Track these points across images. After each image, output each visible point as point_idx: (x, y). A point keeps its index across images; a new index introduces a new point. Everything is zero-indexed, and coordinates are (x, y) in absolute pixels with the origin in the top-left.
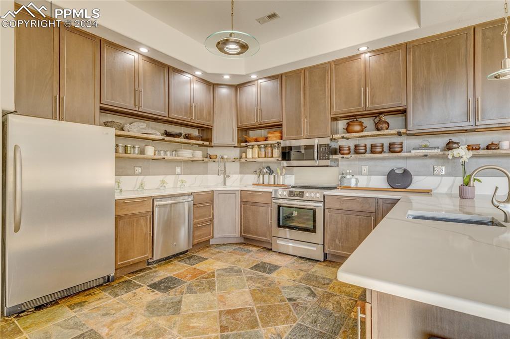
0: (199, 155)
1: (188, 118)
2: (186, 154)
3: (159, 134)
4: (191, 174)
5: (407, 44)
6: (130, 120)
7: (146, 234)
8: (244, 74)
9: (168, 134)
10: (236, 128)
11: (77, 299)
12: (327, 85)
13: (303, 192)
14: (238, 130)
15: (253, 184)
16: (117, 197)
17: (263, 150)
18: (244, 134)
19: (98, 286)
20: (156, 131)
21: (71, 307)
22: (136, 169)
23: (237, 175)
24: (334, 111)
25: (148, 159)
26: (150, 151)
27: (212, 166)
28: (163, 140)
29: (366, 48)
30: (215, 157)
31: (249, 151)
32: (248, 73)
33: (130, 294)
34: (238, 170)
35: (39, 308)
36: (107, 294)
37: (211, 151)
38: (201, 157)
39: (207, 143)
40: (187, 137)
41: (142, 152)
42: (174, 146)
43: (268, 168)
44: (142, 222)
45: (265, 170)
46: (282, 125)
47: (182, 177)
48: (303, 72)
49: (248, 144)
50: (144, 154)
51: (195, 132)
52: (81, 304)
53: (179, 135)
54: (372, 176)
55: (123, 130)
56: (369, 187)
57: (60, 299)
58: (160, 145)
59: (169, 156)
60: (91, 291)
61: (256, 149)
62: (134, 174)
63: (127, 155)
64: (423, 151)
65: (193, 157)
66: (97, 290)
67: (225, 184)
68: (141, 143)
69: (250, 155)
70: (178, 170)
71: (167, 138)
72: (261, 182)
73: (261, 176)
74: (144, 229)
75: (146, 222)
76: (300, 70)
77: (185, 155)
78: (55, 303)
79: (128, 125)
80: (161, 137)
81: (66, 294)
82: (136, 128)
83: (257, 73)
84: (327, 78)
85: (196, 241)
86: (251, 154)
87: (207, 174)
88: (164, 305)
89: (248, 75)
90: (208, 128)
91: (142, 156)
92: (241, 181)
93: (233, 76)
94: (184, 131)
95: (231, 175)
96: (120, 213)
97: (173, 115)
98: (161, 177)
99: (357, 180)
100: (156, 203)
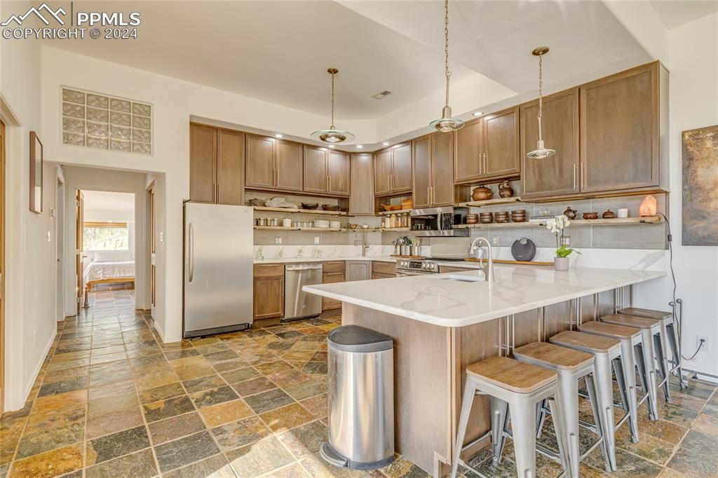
0: (336, 225)
1: (323, 191)
2: (322, 224)
3: (296, 207)
4: (330, 244)
5: (519, 107)
6: (271, 195)
7: (279, 294)
8: (375, 142)
9: (305, 207)
10: (374, 197)
11: (226, 336)
12: (451, 151)
13: (421, 263)
14: (376, 199)
15: (391, 256)
16: (255, 262)
17: (400, 219)
18: (382, 204)
19: (240, 330)
20: (294, 205)
21: (222, 339)
22: (277, 239)
23: (379, 246)
24: (457, 178)
25: (288, 230)
26: (287, 223)
27: (352, 236)
28: (299, 212)
29: (481, 114)
30: (355, 227)
31: (388, 220)
32: (379, 141)
33: (261, 337)
34: (380, 240)
35: (203, 337)
36: (246, 336)
37: (352, 221)
38: (339, 227)
39: (345, 213)
40: (325, 208)
41: (281, 224)
42: (312, 218)
43: (405, 238)
44: (275, 284)
45: (402, 241)
46: (411, 193)
47: (320, 247)
48: (430, 137)
49: (385, 213)
50: (282, 226)
51: (335, 203)
52: (228, 339)
53: (315, 207)
54: (502, 248)
55: (266, 206)
56: (499, 259)
57: (216, 334)
58: (298, 218)
59: (306, 227)
60: (236, 333)
61: (394, 218)
62: (275, 244)
63: (267, 227)
64: (540, 220)
65: (330, 227)
66: (240, 333)
67: (364, 255)
68: (281, 216)
69: (388, 225)
70: (317, 240)
71: (302, 210)
72: (398, 253)
73: (398, 247)
74: (277, 290)
75: (279, 284)
76: (427, 135)
77: (320, 226)
78: (212, 335)
79: (269, 201)
80: (298, 210)
81: (219, 331)
82: (276, 203)
83: (389, 140)
84: (451, 144)
85: (326, 308)
86: (390, 223)
87: (348, 244)
88: (281, 345)
89: (380, 143)
90: (346, 198)
91: (280, 228)
92: (382, 252)
93: (365, 145)
94: (321, 202)
95: (370, 246)
96: (258, 275)
97: (307, 189)
98: (299, 247)
99: (484, 252)
100: (287, 268)
